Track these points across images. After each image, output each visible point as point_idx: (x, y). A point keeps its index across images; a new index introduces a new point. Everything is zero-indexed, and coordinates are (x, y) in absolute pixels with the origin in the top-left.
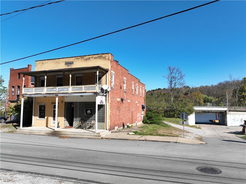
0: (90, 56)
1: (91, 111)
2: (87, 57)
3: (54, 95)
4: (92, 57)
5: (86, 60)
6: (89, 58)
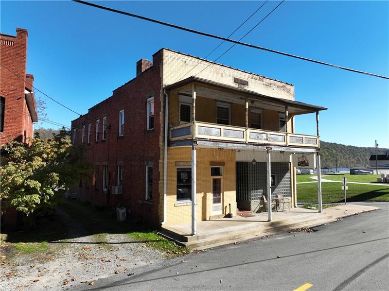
0: (271, 81)
1: (273, 179)
2: (268, 81)
3: (265, 147)
4: (275, 85)
6: (271, 84)
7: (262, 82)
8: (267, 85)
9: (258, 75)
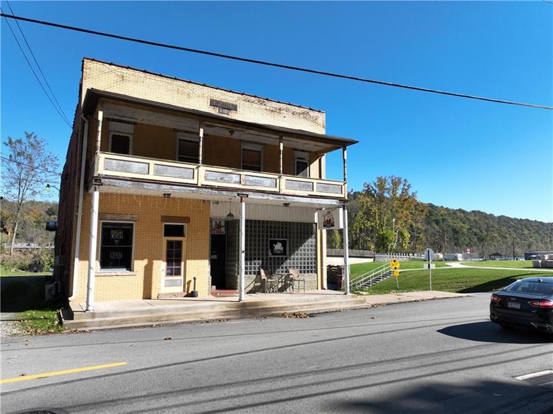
2: (274, 105)
4: (287, 110)
7: (264, 107)
8: (272, 111)
9: (255, 97)
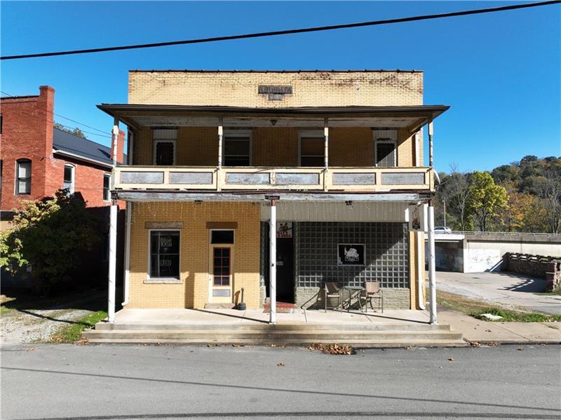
0: (353, 75)
1: (358, 252)
2: (343, 76)
3: (263, 197)
4: (362, 79)
5: (340, 85)
6: (351, 80)
7: (328, 82)
9: (316, 71)
